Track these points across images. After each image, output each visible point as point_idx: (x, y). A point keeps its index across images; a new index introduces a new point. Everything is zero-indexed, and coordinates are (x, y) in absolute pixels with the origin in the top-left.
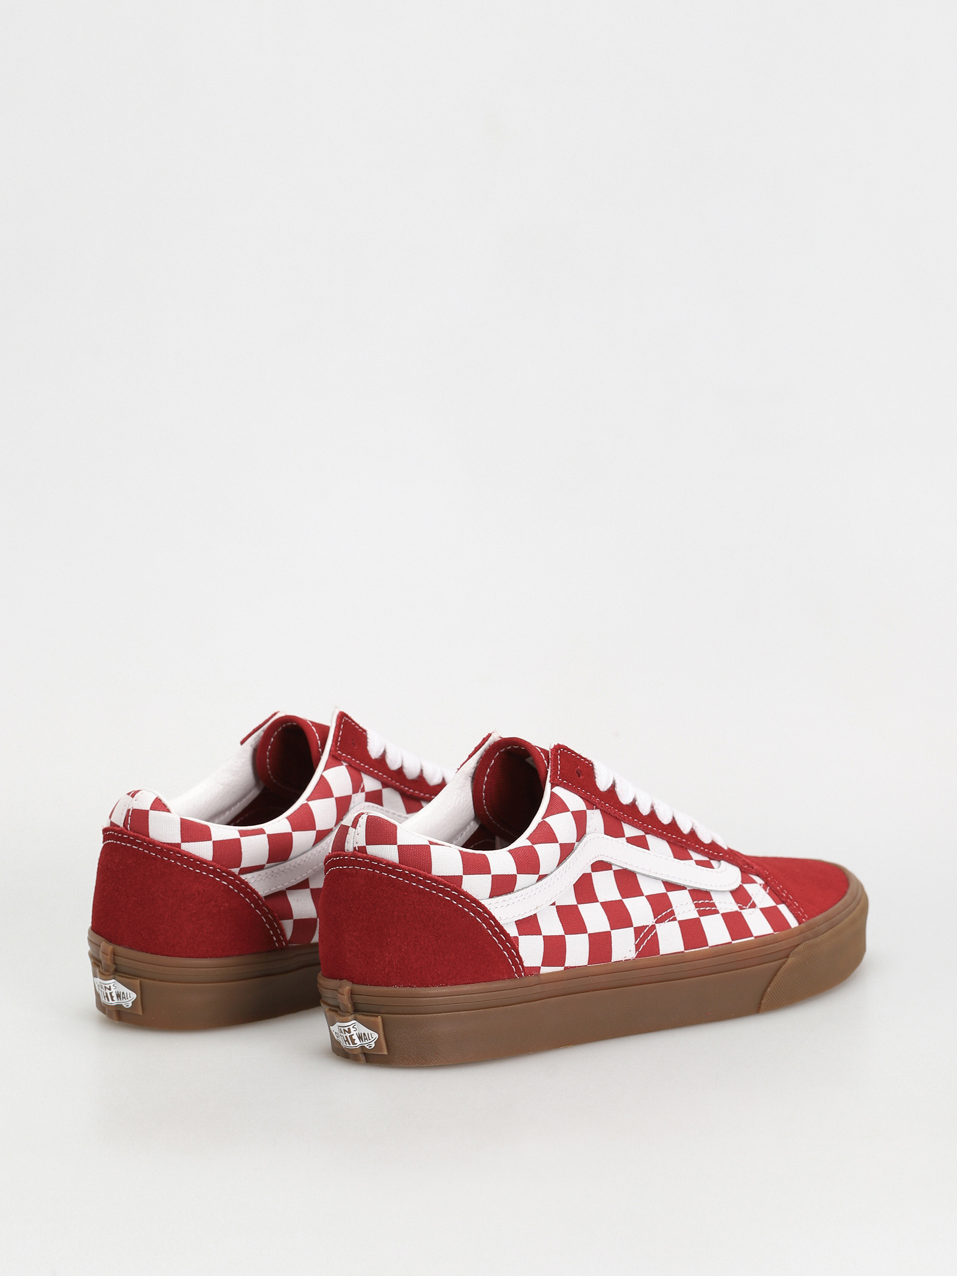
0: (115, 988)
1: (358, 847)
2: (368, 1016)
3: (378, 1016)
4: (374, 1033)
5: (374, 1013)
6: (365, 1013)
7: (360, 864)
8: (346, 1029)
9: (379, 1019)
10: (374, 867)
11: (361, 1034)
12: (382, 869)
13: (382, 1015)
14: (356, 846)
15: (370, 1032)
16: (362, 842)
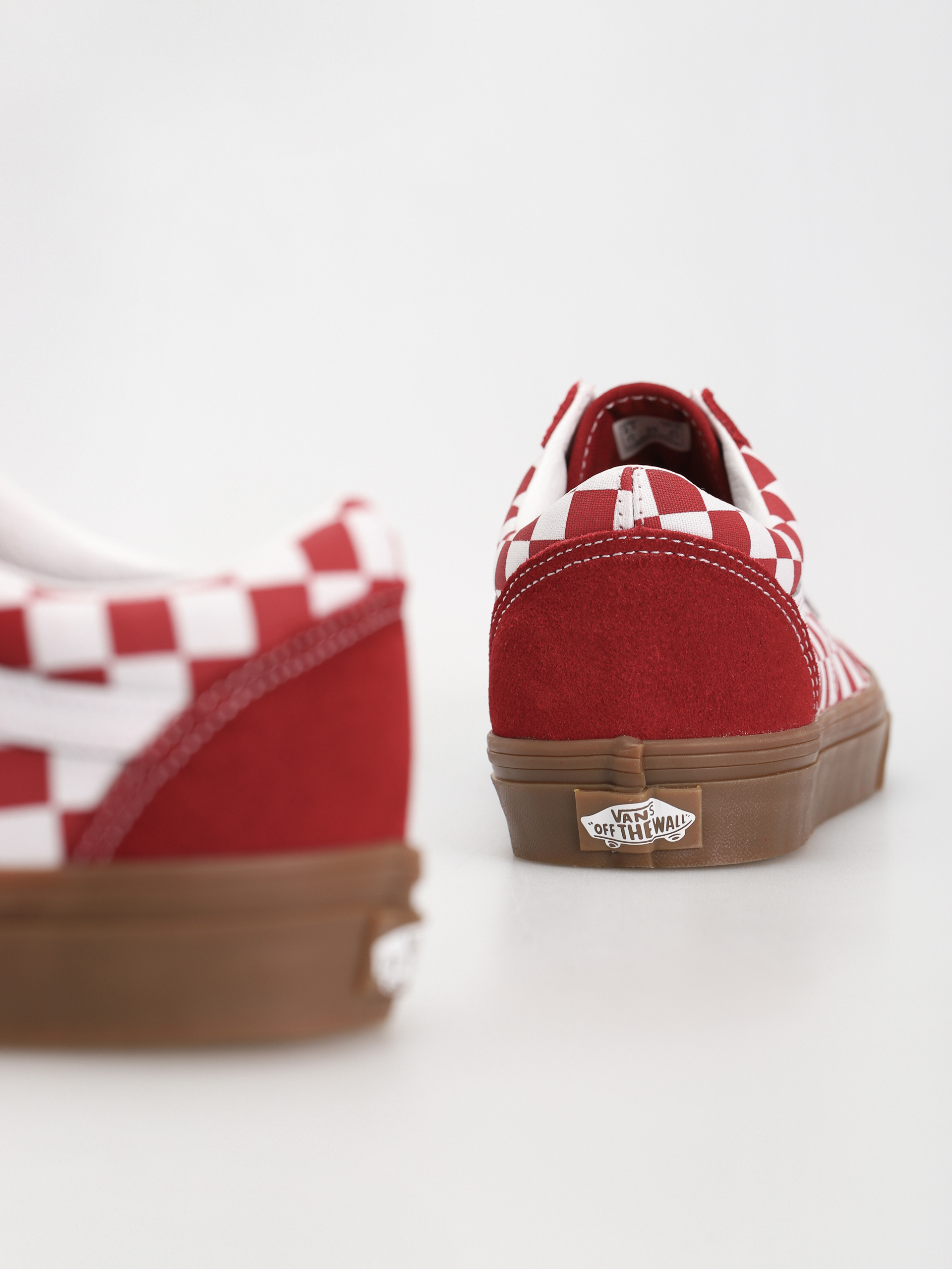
0: (652, 812)
1: (645, 519)
2: (676, 787)
3: (696, 787)
4: (689, 814)
5: (691, 782)
6: (668, 785)
7: (651, 546)
8: (641, 812)
9: (698, 791)
10: (676, 548)
11: (663, 818)
12: (689, 550)
13: (701, 783)
14: (642, 517)
15: (680, 812)
16: (650, 509)
